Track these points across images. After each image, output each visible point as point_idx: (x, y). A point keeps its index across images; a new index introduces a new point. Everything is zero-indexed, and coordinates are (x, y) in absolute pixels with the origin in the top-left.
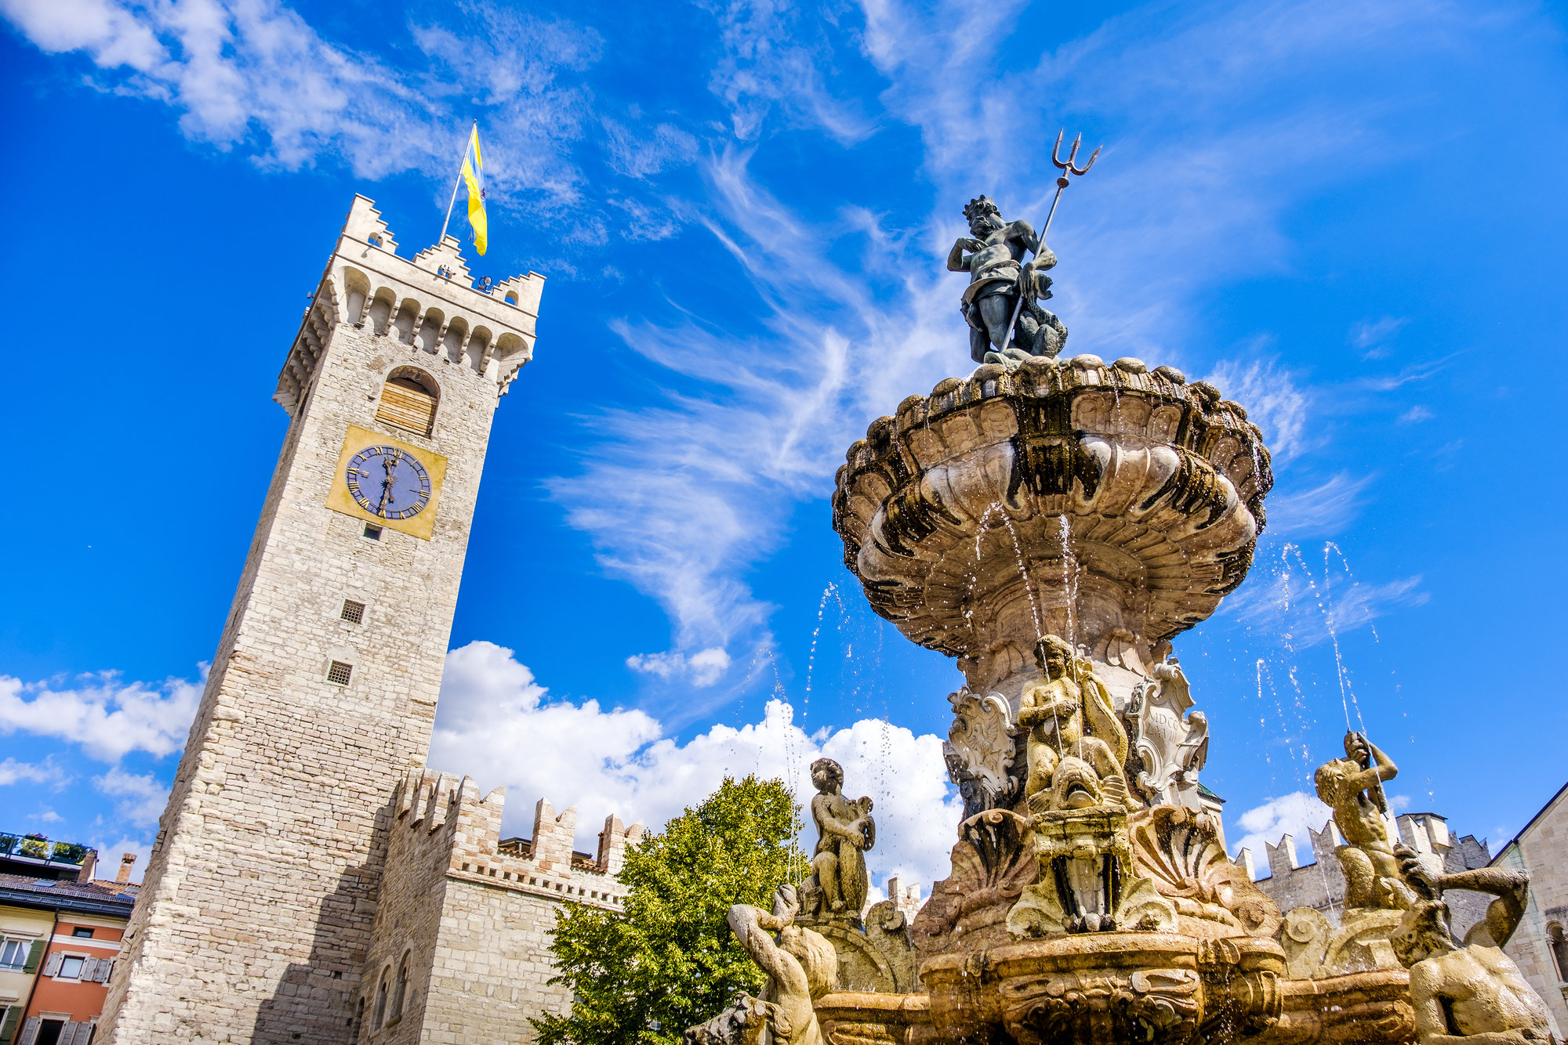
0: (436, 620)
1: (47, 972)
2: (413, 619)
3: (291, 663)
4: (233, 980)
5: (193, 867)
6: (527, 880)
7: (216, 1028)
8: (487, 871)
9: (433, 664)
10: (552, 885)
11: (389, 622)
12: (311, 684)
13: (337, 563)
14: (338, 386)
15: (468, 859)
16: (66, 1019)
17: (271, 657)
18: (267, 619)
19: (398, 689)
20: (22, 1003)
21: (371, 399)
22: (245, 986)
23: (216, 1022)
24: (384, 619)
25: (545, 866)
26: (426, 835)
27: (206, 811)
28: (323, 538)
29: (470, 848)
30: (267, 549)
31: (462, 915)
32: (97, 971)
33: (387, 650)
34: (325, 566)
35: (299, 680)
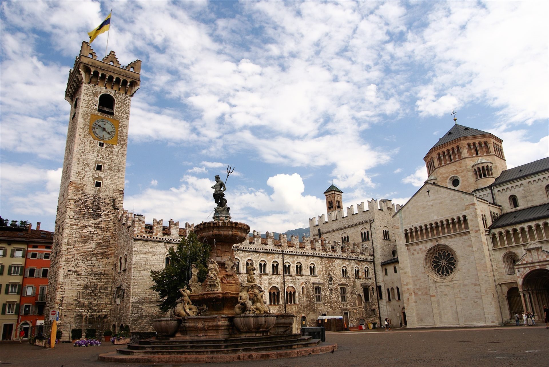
0: (121, 167)
1: (28, 257)
2: (115, 168)
3: (85, 183)
4: (84, 262)
5: (70, 237)
6: (152, 238)
7: (82, 273)
8: (143, 237)
9: (122, 179)
10: (158, 238)
11: (109, 169)
12: (91, 188)
13: (93, 154)
14: (86, 102)
15: (138, 234)
16: (36, 268)
17: (80, 182)
18: (77, 172)
19: (114, 187)
20: (24, 265)
21: (96, 105)
22: (87, 263)
23: (82, 271)
24: (107, 169)
25: (156, 234)
26: (126, 227)
27: (71, 223)
28: (88, 148)
29: (138, 232)
30: (74, 153)
31: (138, 247)
32: (41, 256)
33: (109, 177)
34: (90, 156)
35: (88, 187)
